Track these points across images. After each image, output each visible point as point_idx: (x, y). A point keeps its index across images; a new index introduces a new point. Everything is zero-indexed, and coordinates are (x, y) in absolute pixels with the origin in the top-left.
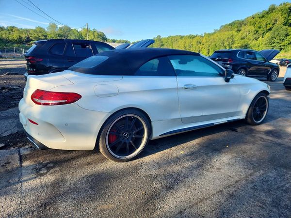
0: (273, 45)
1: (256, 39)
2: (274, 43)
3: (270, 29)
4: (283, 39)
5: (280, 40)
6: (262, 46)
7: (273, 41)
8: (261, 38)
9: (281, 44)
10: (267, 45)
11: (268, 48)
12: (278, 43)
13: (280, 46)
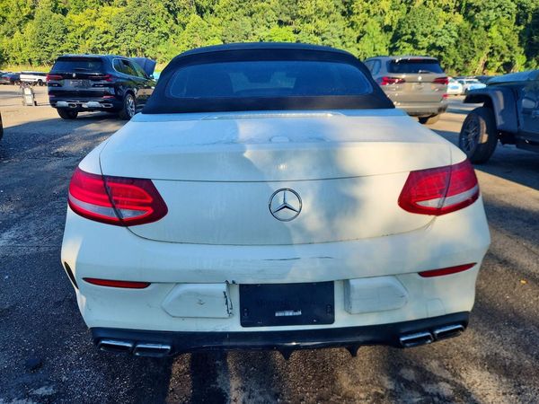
0: (47, 49)
1: (9, 35)
2: (48, 44)
3: (30, 17)
4: (62, 39)
5: (57, 40)
6: (27, 49)
7: (44, 41)
8: (17, 34)
9: (62, 48)
10: (38, 49)
11: (40, 54)
12: (55, 45)
13: (62, 52)
